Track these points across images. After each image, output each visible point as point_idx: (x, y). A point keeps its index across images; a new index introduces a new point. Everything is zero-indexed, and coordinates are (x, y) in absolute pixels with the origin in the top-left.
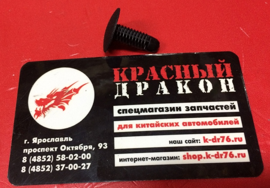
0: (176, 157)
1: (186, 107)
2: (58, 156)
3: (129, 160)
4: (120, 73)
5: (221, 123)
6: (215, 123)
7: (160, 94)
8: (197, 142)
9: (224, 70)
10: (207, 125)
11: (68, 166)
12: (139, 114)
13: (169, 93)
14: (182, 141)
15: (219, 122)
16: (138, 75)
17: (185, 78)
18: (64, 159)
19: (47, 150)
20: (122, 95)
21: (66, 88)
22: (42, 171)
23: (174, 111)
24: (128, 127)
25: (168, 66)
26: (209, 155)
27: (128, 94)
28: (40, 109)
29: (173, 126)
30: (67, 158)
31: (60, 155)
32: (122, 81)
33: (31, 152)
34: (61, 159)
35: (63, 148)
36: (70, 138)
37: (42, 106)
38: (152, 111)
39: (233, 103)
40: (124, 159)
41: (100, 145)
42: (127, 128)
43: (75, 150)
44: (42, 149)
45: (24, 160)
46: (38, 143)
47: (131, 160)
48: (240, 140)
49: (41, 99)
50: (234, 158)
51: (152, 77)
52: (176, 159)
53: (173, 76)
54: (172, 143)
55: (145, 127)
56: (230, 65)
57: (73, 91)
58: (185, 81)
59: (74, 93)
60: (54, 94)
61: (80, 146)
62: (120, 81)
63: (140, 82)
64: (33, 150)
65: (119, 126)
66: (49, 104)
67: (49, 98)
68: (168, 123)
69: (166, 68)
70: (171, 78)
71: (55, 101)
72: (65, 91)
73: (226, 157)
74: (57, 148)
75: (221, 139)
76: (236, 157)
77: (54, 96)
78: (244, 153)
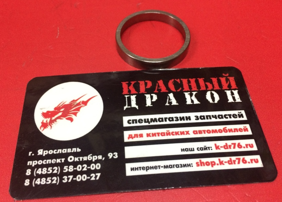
0: (189, 164)
1: (195, 116)
2: (65, 167)
3: (141, 168)
4: (129, 86)
5: (230, 130)
6: (225, 130)
7: (169, 105)
8: (209, 149)
9: (228, 83)
10: (217, 132)
11: (76, 177)
12: (149, 123)
13: (177, 104)
14: (193, 148)
15: (229, 129)
16: (147, 87)
17: (192, 90)
18: (72, 170)
19: (53, 161)
20: (131, 106)
21: (74, 101)
22: (47, 183)
23: (184, 120)
24: (139, 136)
25: (176, 80)
26: (222, 161)
27: (137, 105)
28: (47, 121)
29: (184, 134)
30: (75, 169)
31: (67, 167)
32: (131, 93)
33: (36, 164)
34: (68, 171)
35: (71, 159)
36: (78, 149)
37: (48, 118)
38: (162, 121)
39: (241, 112)
40: (135, 168)
41: (110, 155)
42: (137, 137)
43: (84, 160)
44: (48, 161)
45: (28, 173)
46: (44, 155)
47: (143, 168)
48: (252, 146)
49: (48, 112)
50: (247, 164)
51: (160, 90)
52: (189, 166)
53: (181, 89)
54: (184, 151)
55: (156, 136)
56: (234, 78)
57: (81, 103)
58: (193, 93)
59: (82, 105)
60: (61, 106)
61: (89, 157)
62: (129, 93)
63: (148, 94)
64: (38, 162)
65: (129, 135)
66: (56, 116)
67: (57, 111)
68: (178, 132)
69: (173, 81)
70: (178, 91)
71: (62, 114)
72: (73, 104)
73: (239, 163)
74: (64, 159)
75: (233, 146)
76: (249, 163)
77: (62, 108)
78: (257, 158)
